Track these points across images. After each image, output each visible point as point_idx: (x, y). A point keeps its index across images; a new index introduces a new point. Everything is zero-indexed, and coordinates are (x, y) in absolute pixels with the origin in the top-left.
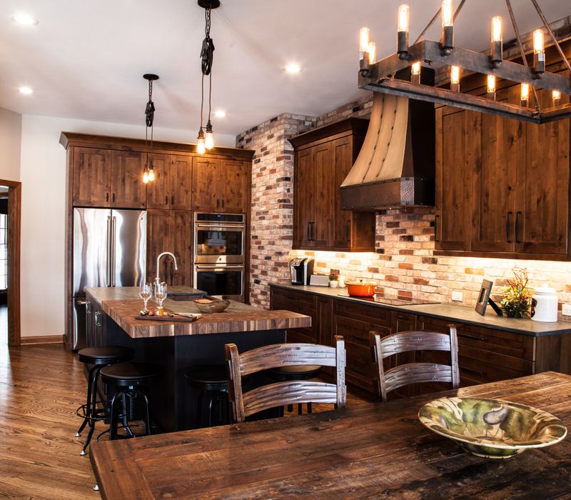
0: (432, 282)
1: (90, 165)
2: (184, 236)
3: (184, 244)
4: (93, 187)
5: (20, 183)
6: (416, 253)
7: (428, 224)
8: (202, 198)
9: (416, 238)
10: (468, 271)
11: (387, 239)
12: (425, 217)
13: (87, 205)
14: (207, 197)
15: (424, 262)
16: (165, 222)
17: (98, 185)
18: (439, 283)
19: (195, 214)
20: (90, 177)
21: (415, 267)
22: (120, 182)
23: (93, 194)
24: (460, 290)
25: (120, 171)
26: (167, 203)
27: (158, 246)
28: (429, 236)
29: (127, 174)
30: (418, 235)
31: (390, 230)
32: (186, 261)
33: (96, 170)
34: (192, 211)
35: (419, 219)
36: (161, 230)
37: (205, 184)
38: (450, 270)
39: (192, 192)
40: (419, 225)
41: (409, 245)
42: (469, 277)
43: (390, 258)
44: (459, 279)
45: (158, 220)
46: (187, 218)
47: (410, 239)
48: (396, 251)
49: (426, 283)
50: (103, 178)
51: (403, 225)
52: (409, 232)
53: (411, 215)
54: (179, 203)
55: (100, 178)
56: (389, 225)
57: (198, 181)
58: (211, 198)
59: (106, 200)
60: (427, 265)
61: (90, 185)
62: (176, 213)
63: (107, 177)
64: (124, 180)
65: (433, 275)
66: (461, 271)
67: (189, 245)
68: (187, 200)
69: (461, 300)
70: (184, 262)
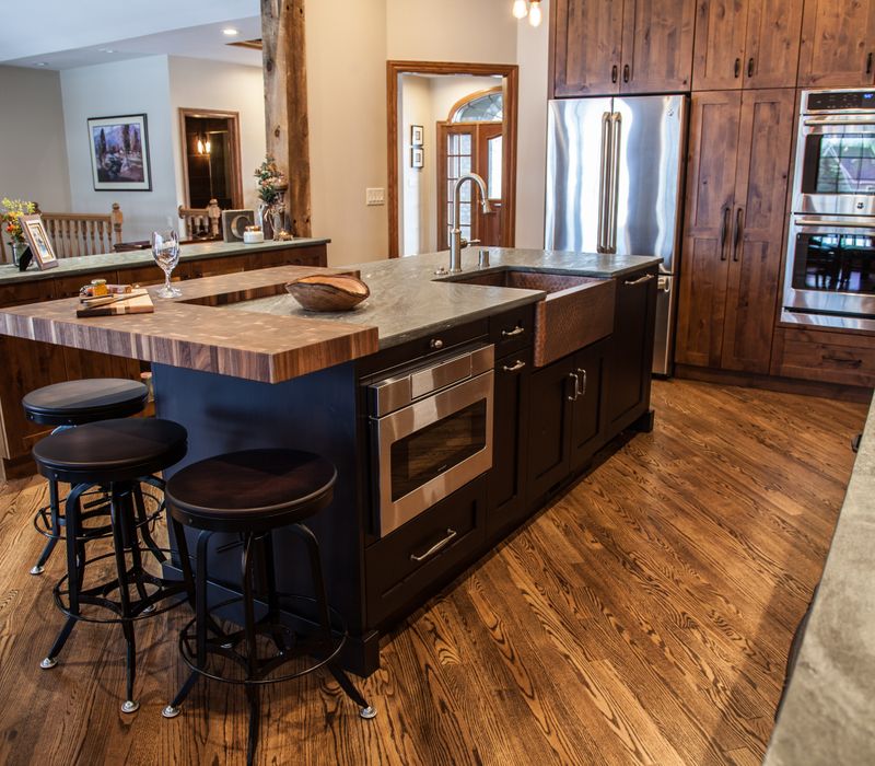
1: (584, 13)
2: (774, 150)
3: (774, 169)
4: (589, 56)
5: (517, 67)
8: (825, 52)
13: (580, 94)
14: (843, 50)
16: (731, 119)
17: (600, 52)
19: (804, 95)
20: (585, 37)
22: (640, 40)
23: (589, 70)
25: (641, 16)
26: (736, 76)
27: (712, 172)
29: (654, 19)
32: (773, 207)
33: (597, 20)
34: (798, 89)
36: (721, 137)
37: (838, 16)
39: (802, 42)
45: (717, 116)
46: (785, 107)
50: (609, 35)
54: (767, 70)
55: (602, 37)
57: (820, 11)
58: (851, 52)
59: (611, 80)
61: (584, 54)
62: (757, 97)
63: (616, 32)
64: (647, 36)
67: (785, 169)
68: (787, 63)
70: (770, 210)
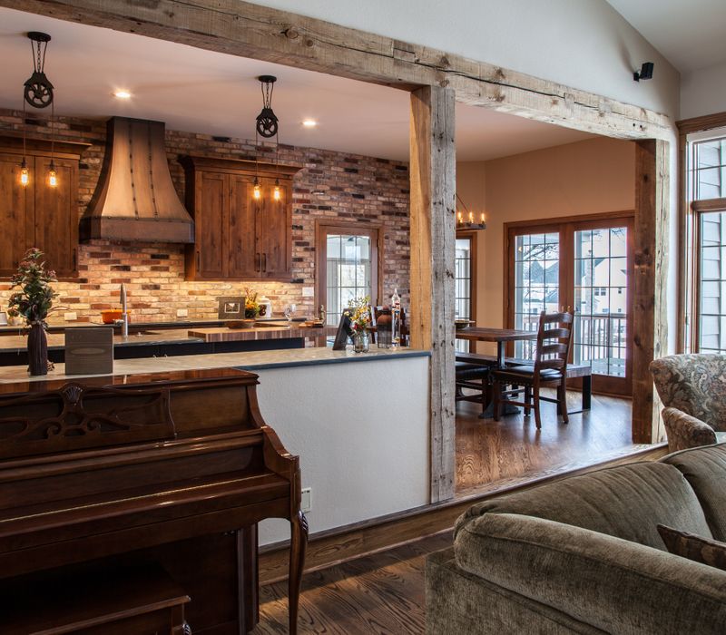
0: (154, 305)
6: (135, 281)
7: (149, 257)
9: (134, 268)
10: (191, 293)
11: (91, 268)
12: (144, 250)
15: (144, 289)
18: (161, 305)
21: (133, 294)
24: (183, 308)
28: (150, 266)
30: (136, 265)
31: (97, 261)
35: (136, 252)
38: (175, 294)
40: (138, 257)
41: (125, 275)
42: (192, 298)
43: (98, 287)
44: (183, 300)
47: (127, 268)
48: (107, 280)
49: (147, 306)
51: (115, 255)
52: (124, 263)
53: (126, 248)
56: (93, 255)
60: (148, 291)
65: (155, 299)
66: (186, 293)
69: (186, 315)
